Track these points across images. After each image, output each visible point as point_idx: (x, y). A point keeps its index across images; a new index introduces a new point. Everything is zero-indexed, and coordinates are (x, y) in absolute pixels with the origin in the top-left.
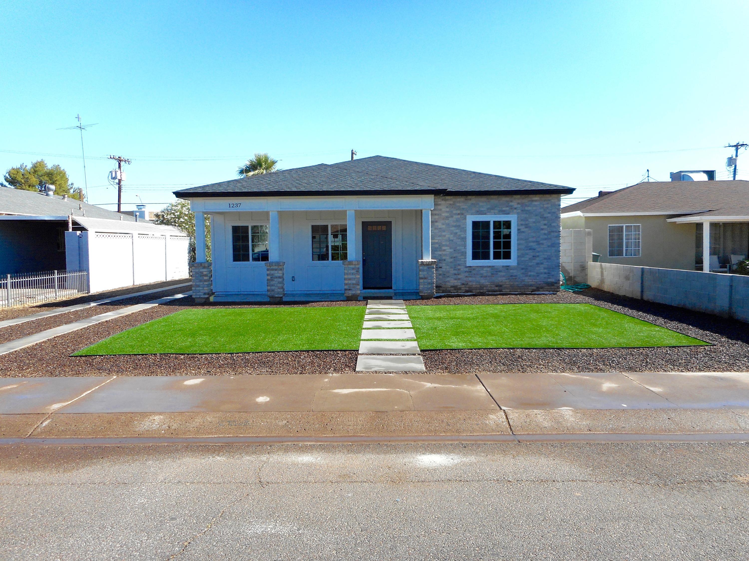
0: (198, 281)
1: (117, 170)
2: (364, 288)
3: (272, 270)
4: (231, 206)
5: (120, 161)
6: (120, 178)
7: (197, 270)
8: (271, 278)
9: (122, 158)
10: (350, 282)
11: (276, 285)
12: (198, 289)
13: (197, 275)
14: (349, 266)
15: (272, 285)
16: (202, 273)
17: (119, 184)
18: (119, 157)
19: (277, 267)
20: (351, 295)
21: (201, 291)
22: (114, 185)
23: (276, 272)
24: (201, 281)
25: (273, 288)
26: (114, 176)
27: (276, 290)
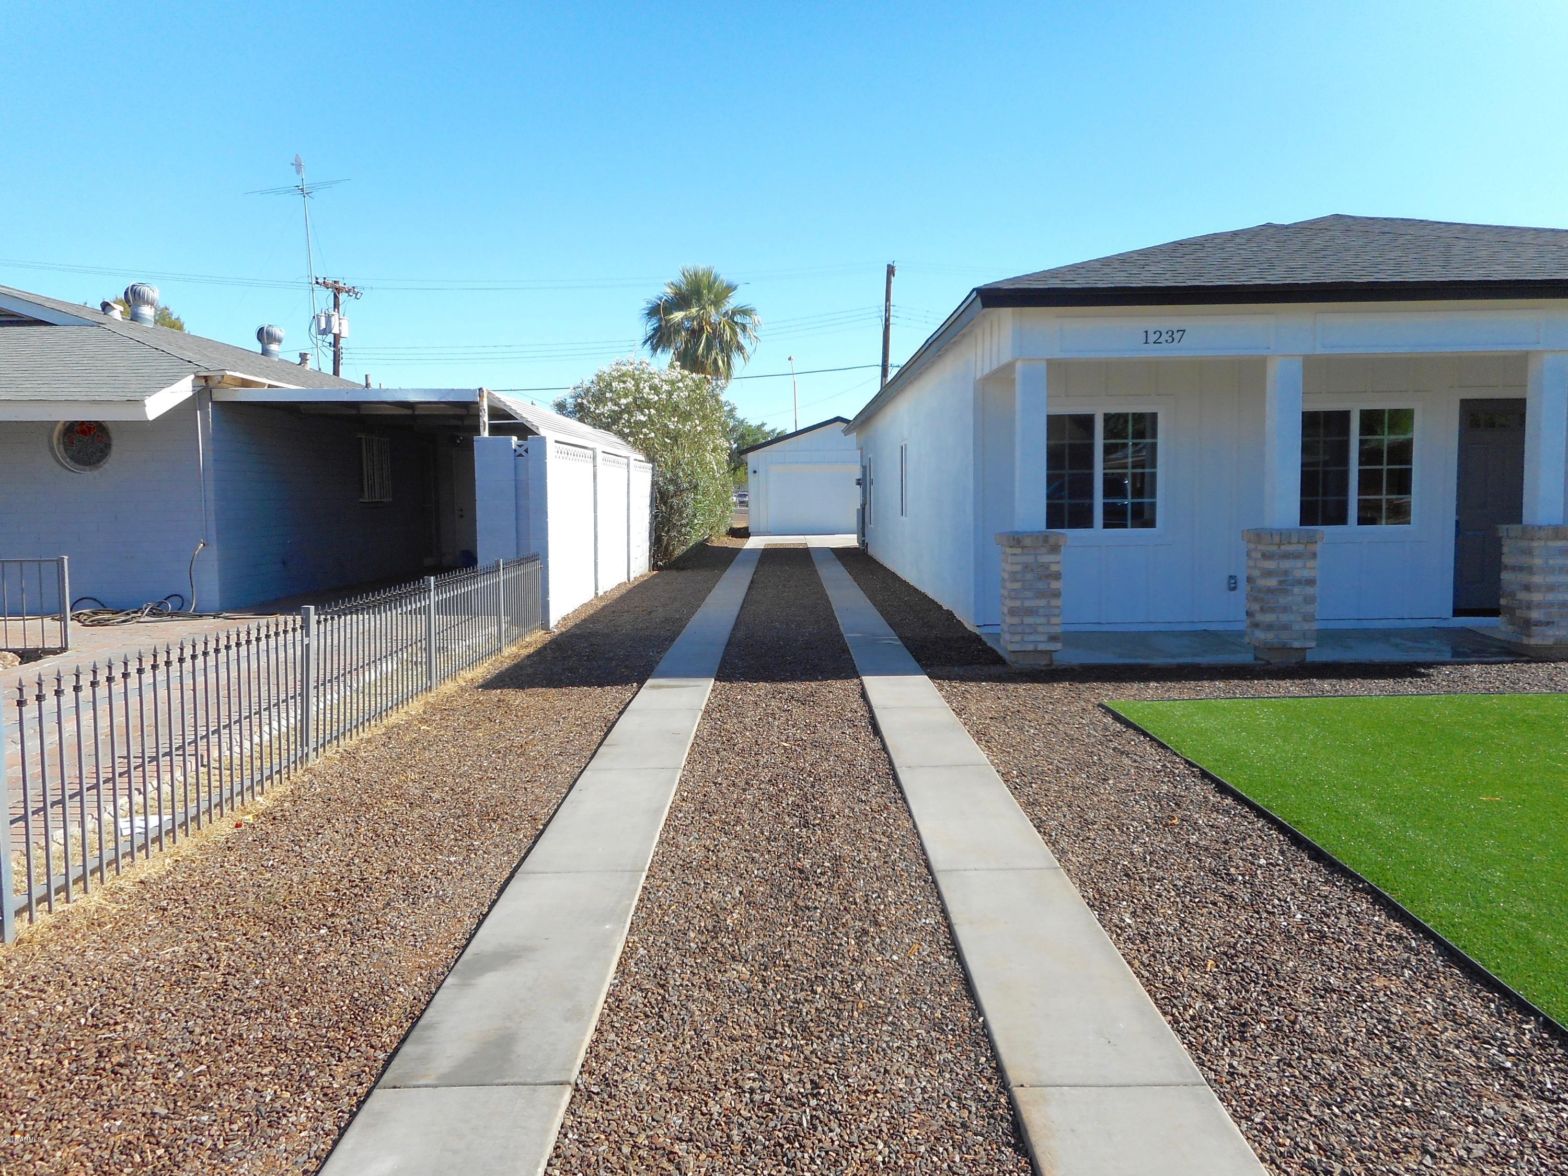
0: (1029, 594)
1: (331, 311)
2: (1457, 612)
3: (1286, 556)
4: (1152, 338)
5: (337, 291)
6: (337, 332)
7: (1030, 559)
8: (1281, 582)
9: (341, 285)
10: (1550, 597)
11: (1295, 608)
12: (1028, 620)
13: (1029, 576)
14: (1550, 543)
15: (1285, 609)
16: (1047, 568)
17: (334, 346)
18: (335, 282)
19: (1301, 547)
20: (1550, 642)
21: (1040, 629)
22: (324, 349)
23: (1299, 563)
24: (1040, 595)
25: (1285, 618)
26: (323, 326)
27: (1296, 627)
